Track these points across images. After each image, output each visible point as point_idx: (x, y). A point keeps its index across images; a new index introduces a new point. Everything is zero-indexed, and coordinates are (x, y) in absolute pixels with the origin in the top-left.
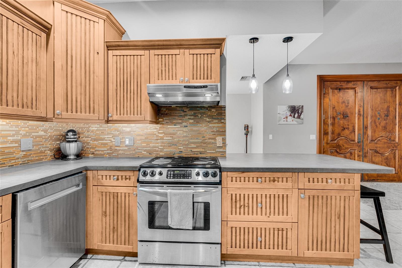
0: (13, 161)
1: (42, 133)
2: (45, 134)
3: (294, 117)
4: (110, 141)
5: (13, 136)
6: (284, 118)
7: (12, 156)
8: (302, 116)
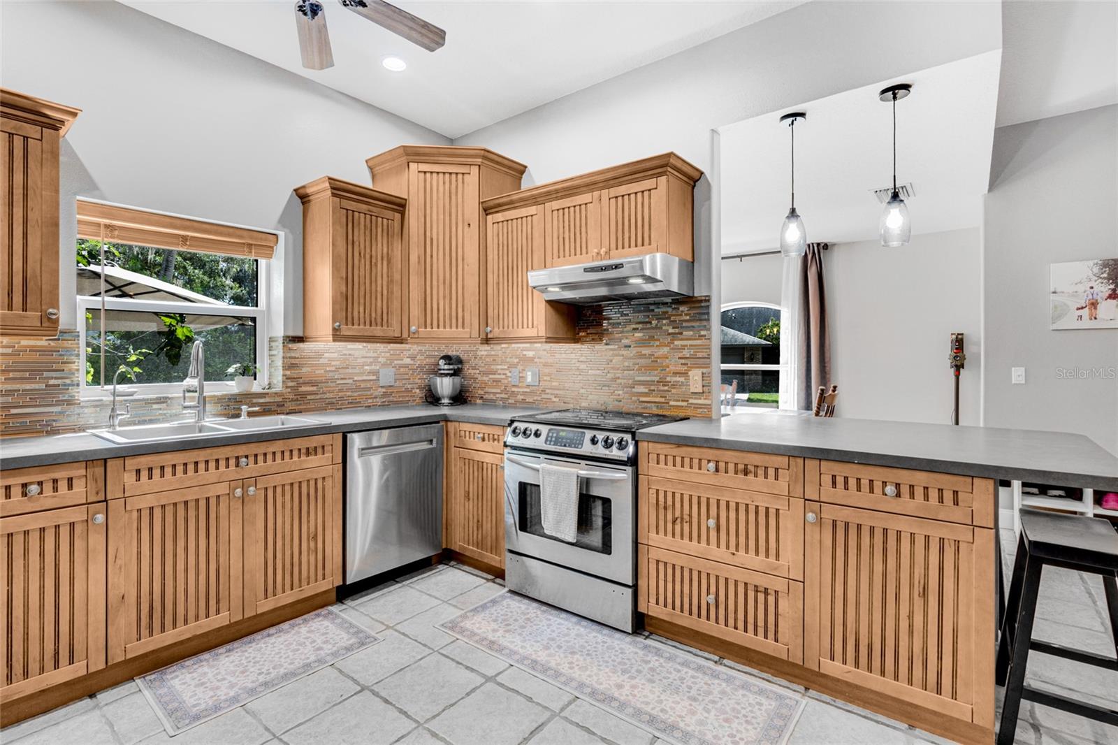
0: (370, 401)
1: (408, 361)
2: (412, 362)
4: (504, 377)
5: (371, 364)
6: (1078, 309)
7: (369, 393)
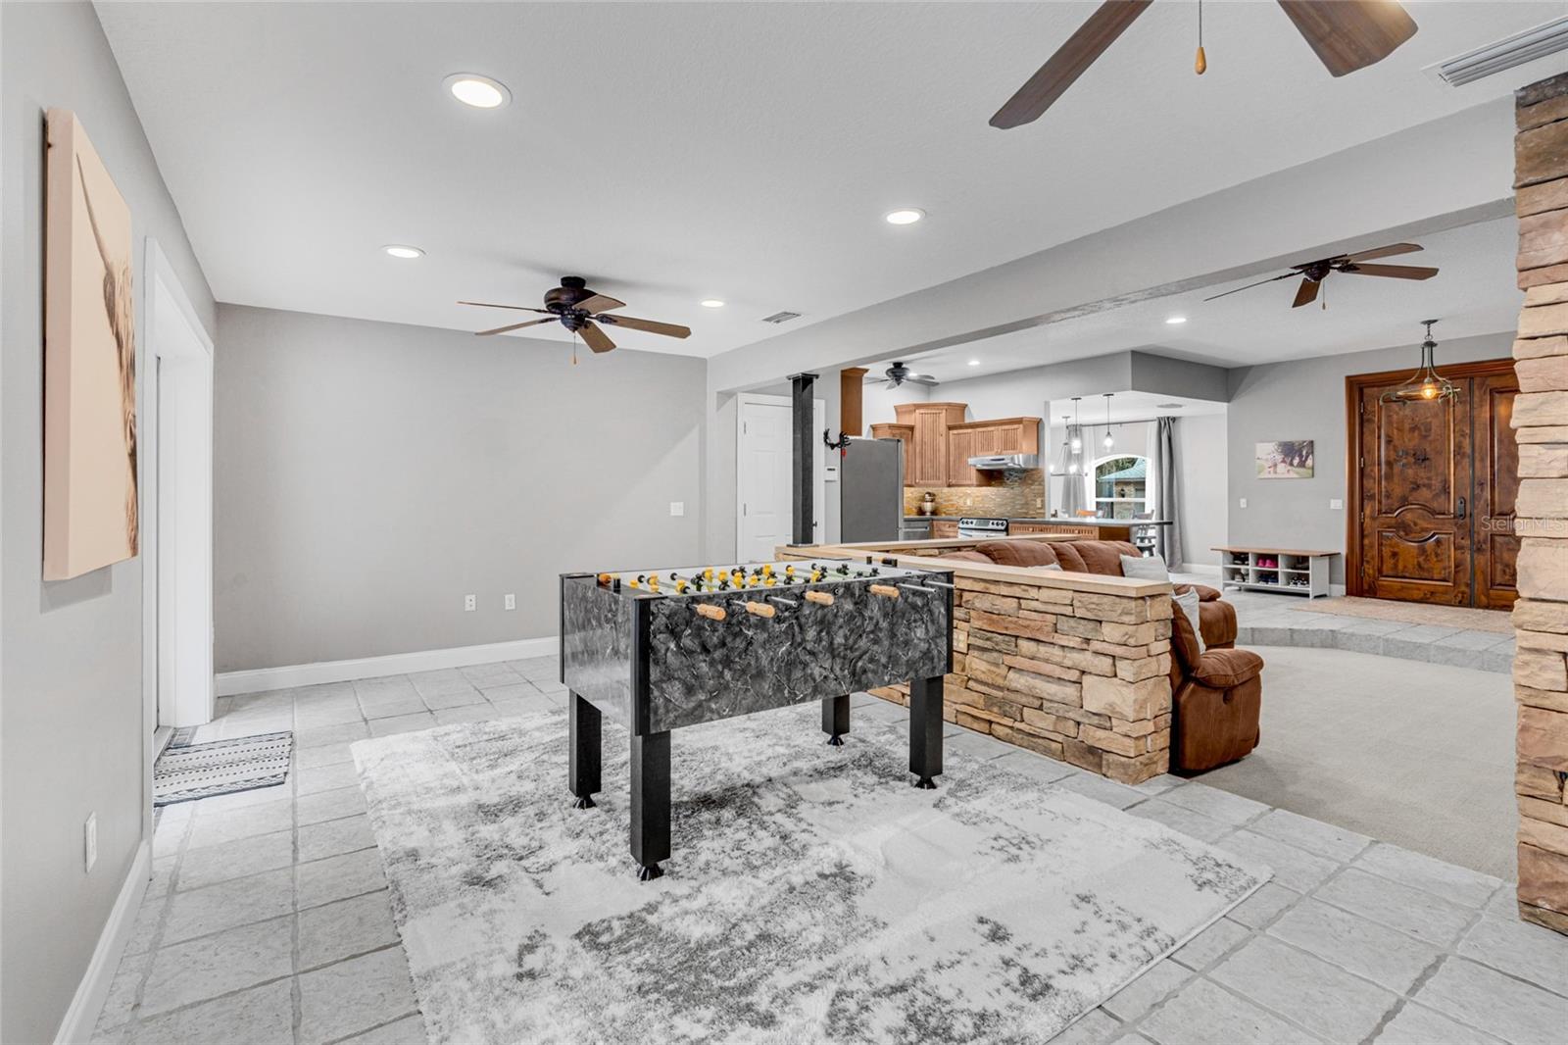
3: (1291, 464)
4: (954, 502)
8: (1309, 462)
